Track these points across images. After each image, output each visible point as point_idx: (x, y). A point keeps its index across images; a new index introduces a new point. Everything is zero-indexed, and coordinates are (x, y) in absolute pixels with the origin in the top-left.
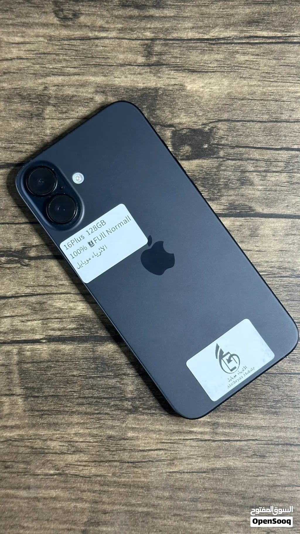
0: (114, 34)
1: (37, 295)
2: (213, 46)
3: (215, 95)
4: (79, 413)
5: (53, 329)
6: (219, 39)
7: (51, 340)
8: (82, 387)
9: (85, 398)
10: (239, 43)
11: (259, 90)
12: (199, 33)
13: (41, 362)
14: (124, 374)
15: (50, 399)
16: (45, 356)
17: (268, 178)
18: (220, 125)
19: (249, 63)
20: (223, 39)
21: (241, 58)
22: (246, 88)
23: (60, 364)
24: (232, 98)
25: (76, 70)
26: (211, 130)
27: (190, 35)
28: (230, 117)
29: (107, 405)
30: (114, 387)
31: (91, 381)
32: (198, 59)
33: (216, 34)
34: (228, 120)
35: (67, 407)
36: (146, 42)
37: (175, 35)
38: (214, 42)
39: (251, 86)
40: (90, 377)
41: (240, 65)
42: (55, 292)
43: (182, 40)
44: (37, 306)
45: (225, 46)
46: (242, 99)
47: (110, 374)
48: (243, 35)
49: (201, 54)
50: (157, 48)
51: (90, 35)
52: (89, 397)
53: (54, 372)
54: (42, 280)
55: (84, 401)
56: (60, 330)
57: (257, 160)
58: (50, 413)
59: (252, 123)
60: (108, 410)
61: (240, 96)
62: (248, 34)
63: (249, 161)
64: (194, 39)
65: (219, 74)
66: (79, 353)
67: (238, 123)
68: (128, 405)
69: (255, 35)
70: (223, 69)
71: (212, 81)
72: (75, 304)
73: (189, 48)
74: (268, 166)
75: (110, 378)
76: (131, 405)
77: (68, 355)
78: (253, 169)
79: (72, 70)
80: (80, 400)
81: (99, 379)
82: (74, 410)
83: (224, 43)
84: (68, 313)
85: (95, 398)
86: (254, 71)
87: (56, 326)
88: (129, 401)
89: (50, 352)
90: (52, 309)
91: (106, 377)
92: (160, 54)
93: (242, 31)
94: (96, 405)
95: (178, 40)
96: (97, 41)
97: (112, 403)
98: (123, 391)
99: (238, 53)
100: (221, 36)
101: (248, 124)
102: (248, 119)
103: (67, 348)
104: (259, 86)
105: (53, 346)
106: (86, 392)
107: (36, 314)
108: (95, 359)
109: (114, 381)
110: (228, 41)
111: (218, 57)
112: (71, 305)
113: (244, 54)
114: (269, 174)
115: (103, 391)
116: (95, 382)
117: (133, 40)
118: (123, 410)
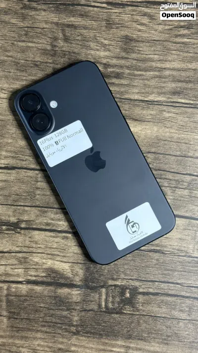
1: (24, 252)
2: (149, 106)
3: (148, 136)
4: (42, 332)
5: (31, 276)
6: (154, 101)
7: (29, 282)
8: (46, 315)
9: (46, 322)
10: (166, 105)
11: (176, 136)
12: (142, 96)
13: (21, 296)
14: (73, 309)
15: (24, 321)
16: (24, 292)
17: (176, 192)
18: (149, 155)
19: (171, 118)
20: (156, 101)
21: (167, 115)
22: (168, 134)
23: (33, 298)
24: (159, 139)
27: (136, 97)
28: (156, 151)
29: (60, 328)
30: (65, 317)
31: (51, 312)
32: (140, 113)
33: (152, 98)
34: (154, 153)
35: (34, 326)
37: (127, 96)
38: (150, 103)
39: (171, 133)
40: (51, 309)
41: (165, 119)
42: (35, 251)
43: (131, 100)
44: (23, 260)
45: (157, 106)
46: (165, 141)
47: (64, 308)
48: (169, 100)
49: (142, 110)
52: (49, 322)
53: (28, 303)
54: (27, 243)
55: (46, 324)
56: (35, 276)
57: (170, 180)
58: (23, 329)
59: (169, 156)
60: (60, 332)
61: (164, 138)
62: (172, 100)
63: (165, 180)
64: (138, 100)
65: (152, 123)
66: (46, 293)
67: (161, 155)
68: (73, 329)
69: (177, 101)
70: (154, 121)
71: (147, 127)
72: (46, 260)
73: (135, 105)
74: (177, 184)
75: (64, 311)
76: (76, 329)
77: (39, 293)
78: (167, 185)
80: (43, 323)
81: (57, 311)
82: (39, 329)
83: (157, 104)
84: (42, 266)
85: (53, 323)
86: (174, 124)
87: (33, 273)
88: (74, 327)
89: (28, 290)
90: (31, 262)
91: (61, 310)
93: (169, 98)
94: (53, 328)
95: (128, 99)
97: (64, 327)
98: (71, 320)
99: (165, 111)
100: (156, 100)
101: (167, 156)
102: (167, 153)
103: (38, 288)
104: (176, 133)
105: (30, 286)
106: (48, 319)
107: (21, 264)
108: (56, 297)
109: (66, 313)
110: (159, 103)
111: (152, 112)
112: (44, 261)
113: (169, 112)
114: (177, 189)
115: (59, 319)
116: (54, 312)
118: (70, 332)
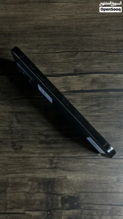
0: (37, 155)
2: (78, 160)
3: (79, 181)
10: (89, 158)
11: (98, 179)
12: (73, 154)
18: (82, 194)
19: (93, 167)
21: (90, 165)
22: (92, 178)
24: (87, 182)
25: (20, 171)
26: (78, 196)
27: (69, 155)
32: (72, 165)
33: (79, 155)
34: (85, 192)
36: (50, 158)
37: (62, 155)
38: (79, 158)
39: (95, 177)
41: (90, 168)
43: (66, 157)
45: (84, 160)
46: (91, 183)
48: (91, 155)
49: (73, 163)
50: (55, 161)
51: (27, 156)
57: (98, 210)
59: (95, 193)
61: (90, 181)
63: (94, 210)
64: (71, 157)
65: (81, 172)
67: (89, 193)
70: (82, 170)
71: (78, 175)
73: (68, 161)
74: (102, 213)
78: (96, 214)
79: (19, 171)
83: (83, 158)
86: (96, 170)
92: (56, 163)
95: (64, 157)
96: (30, 158)
99: (89, 162)
100: (82, 156)
101: (93, 194)
102: (93, 191)
104: (98, 177)
111: (80, 164)
113: (91, 163)
114: (103, 216)
117: (45, 157)
